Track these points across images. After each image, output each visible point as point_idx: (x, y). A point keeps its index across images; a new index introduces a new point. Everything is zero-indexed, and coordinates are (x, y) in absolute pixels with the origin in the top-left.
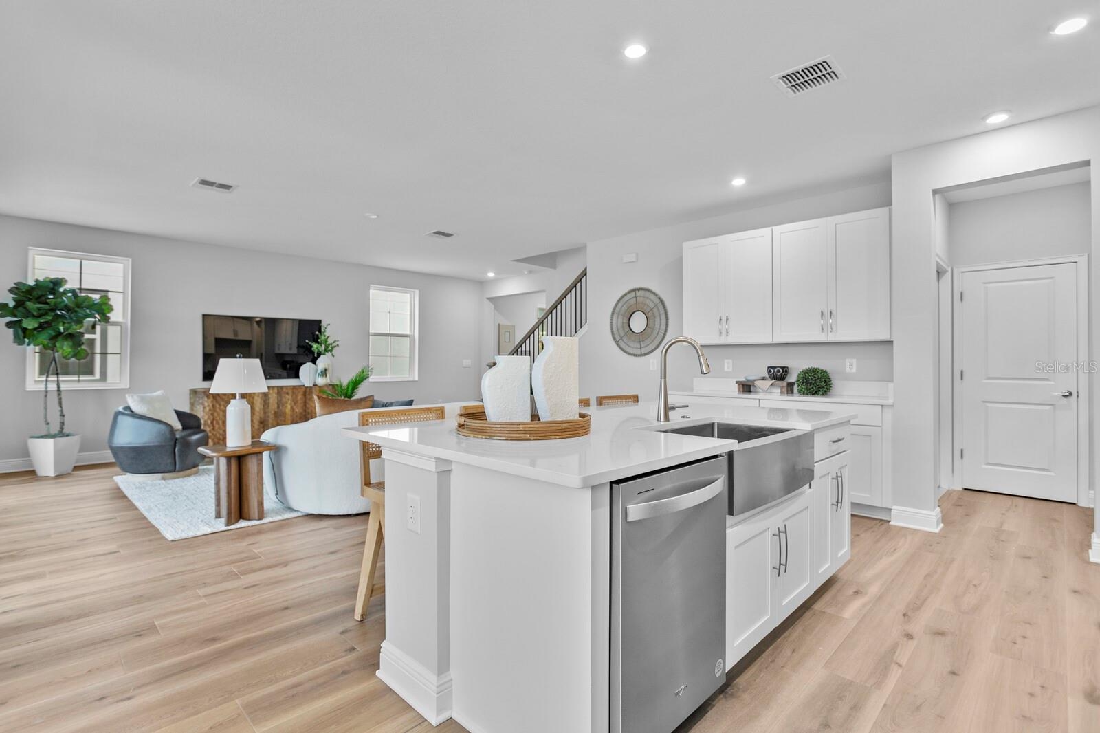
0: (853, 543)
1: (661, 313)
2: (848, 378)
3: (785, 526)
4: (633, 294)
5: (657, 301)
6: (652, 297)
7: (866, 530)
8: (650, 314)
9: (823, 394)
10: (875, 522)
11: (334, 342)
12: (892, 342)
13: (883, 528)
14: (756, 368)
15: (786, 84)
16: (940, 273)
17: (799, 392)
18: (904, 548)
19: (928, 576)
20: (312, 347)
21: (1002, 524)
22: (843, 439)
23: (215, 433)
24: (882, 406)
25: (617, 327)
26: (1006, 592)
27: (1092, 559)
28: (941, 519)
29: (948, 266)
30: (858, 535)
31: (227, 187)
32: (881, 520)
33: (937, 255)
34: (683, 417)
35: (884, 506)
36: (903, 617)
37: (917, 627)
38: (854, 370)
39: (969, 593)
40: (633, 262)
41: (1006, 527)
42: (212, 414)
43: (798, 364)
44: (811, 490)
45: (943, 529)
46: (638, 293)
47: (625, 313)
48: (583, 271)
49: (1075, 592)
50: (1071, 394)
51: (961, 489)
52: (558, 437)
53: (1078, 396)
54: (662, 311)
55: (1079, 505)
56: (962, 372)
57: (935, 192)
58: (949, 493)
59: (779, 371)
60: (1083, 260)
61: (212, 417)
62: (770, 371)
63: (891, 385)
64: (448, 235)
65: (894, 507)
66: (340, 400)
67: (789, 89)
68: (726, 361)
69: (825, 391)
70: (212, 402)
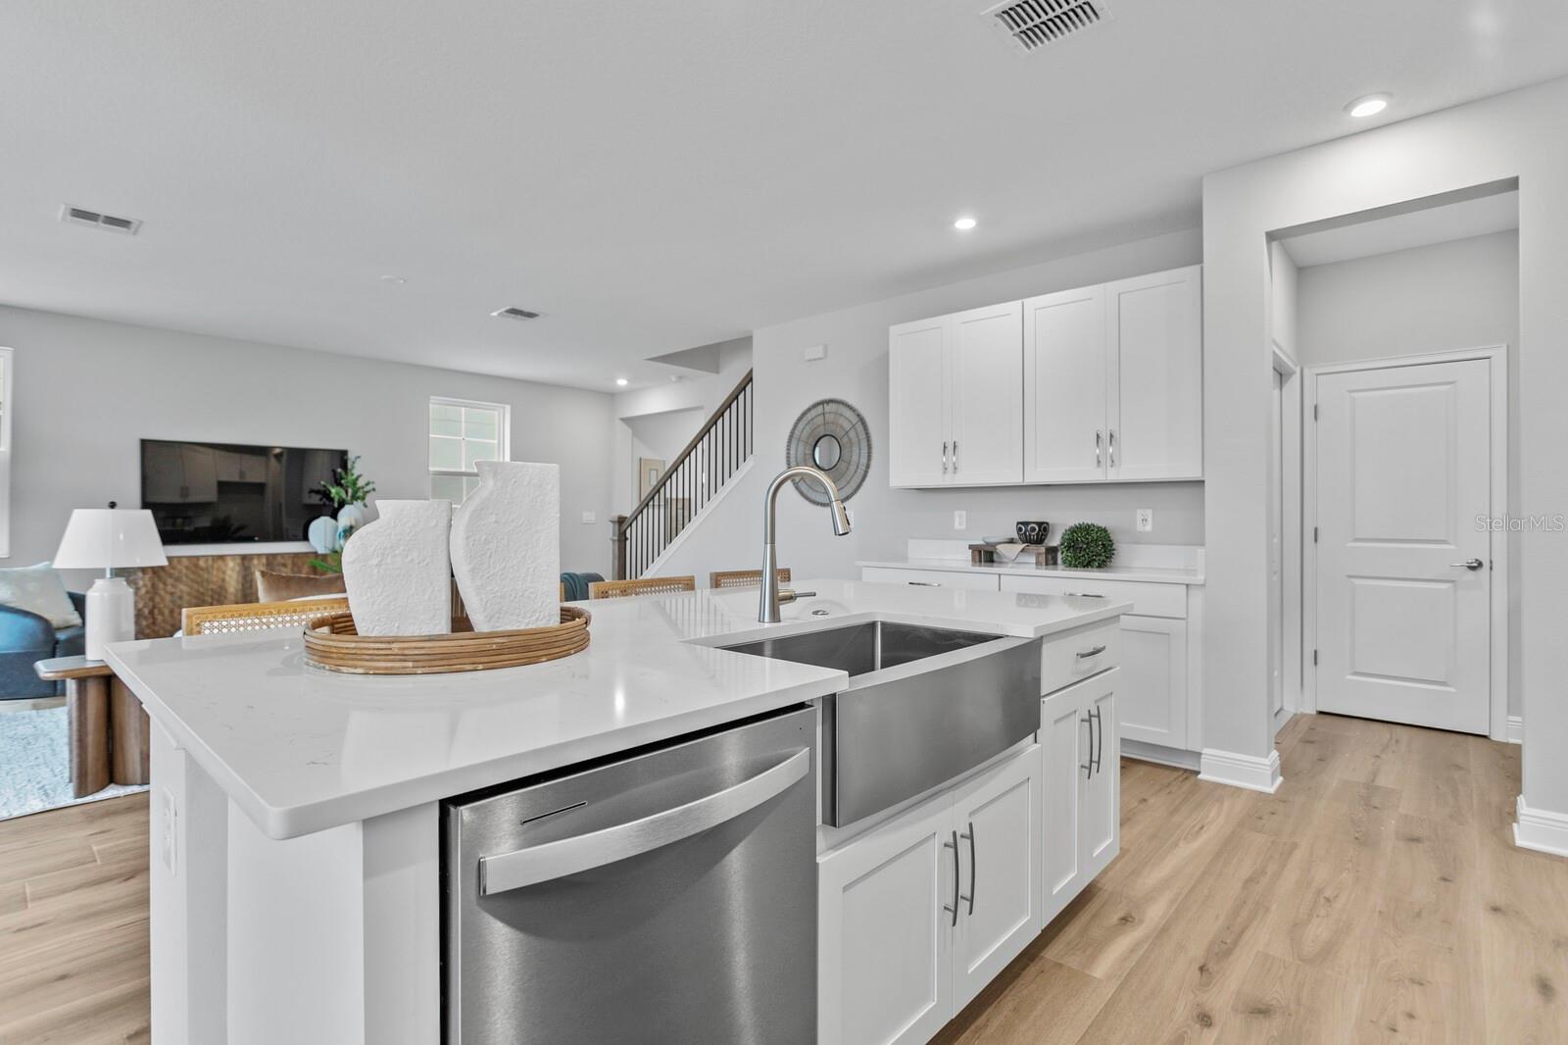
0: (1124, 822)
1: (861, 437)
2: (1139, 540)
3: (971, 825)
4: (820, 409)
5: (855, 420)
6: (848, 413)
7: (1160, 790)
8: (845, 440)
9: (1099, 566)
10: (1176, 774)
11: (367, 484)
12: (1203, 482)
13: (1188, 784)
14: (1000, 525)
15: (1012, 29)
16: (1281, 375)
17: (1064, 562)
18: (1217, 821)
19: (1250, 881)
20: (330, 492)
21: (1375, 775)
22: (1104, 648)
23: (156, 628)
24: (1187, 585)
25: (796, 457)
26: (1380, 912)
27: (1520, 842)
28: (1279, 771)
29: (1296, 365)
30: (1145, 800)
31: (124, 223)
32: (1186, 770)
33: (1274, 342)
34: (816, 613)
35: (1190, 749)
36: (1198, 973)
37: (1221, 999)
38: (1149, 528)
39: (1318, 916)
40: (820, 359)
41: (1381, 781)
42: (152, 599)
43: (1063, 518)
44: (1037, 746)
45: (1283, 783)
46: (828, 408)
47: (808, 438)
48: (747, 375)
49: (1496, 909)
50: (1480, 564)
51: (1315, 713)
52: (481, 667)
53: (1491, 568)
54: (863, 436)
55: (1492, 738)
56: (1316, 530)
57: (1271, 236)
58: (1296, 720)
59: (1033, 529)
60: (1499, 354)
61: (151, 604)
62: (1020, 529)
63: (1201, 551)
64: (531, 315)
65: (1205, 751)
66: (300, 578)
67: (1016, 38)
68: (957, 513)
69: (1104, 561)
70: (151, 579)
